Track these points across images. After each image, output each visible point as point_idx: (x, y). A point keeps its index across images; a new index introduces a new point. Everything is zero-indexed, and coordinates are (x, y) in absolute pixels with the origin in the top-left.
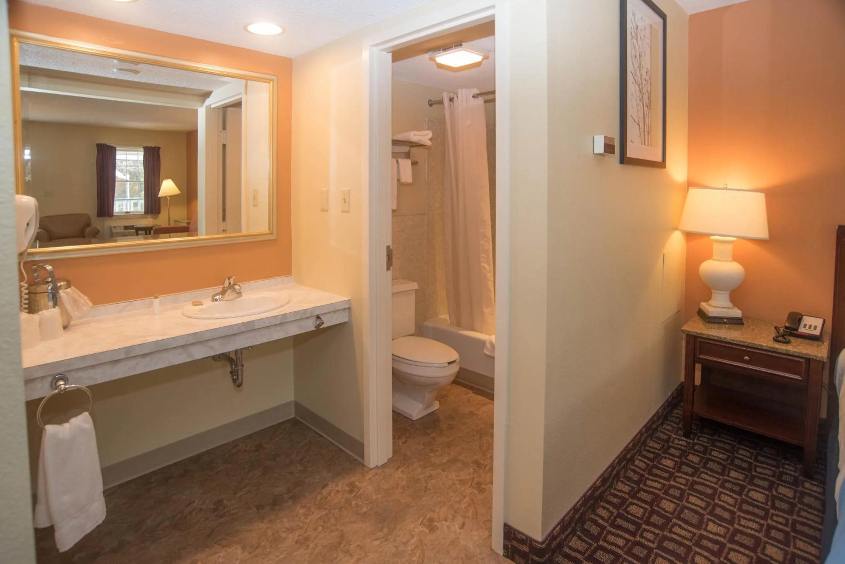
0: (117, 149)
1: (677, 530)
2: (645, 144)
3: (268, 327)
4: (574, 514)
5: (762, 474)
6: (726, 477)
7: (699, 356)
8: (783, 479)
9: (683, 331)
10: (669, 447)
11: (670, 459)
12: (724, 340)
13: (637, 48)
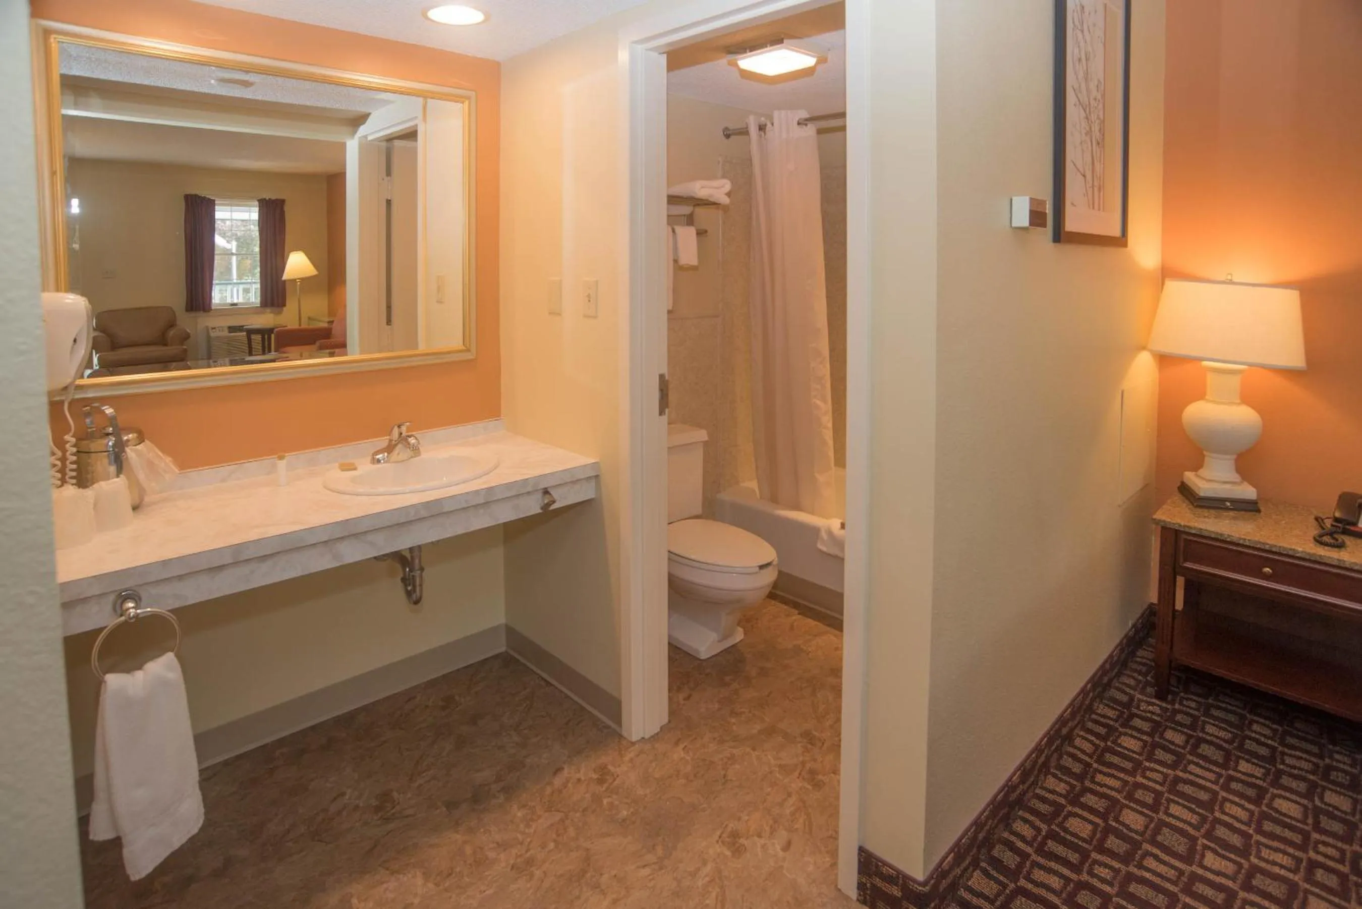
0: (216, 202)
1: (1150, 863)
2: (1093, 208)
3: (464, 509)
4: (976, 833)
5: (1295, 769)
6: (1231, 772)
7: (1185, 565)
8: (1332, 778)
9: (1157, 522)
10: (1132, 716)
11: (1135, 738)
12: (1228, 540)
13: (1082, 44)
